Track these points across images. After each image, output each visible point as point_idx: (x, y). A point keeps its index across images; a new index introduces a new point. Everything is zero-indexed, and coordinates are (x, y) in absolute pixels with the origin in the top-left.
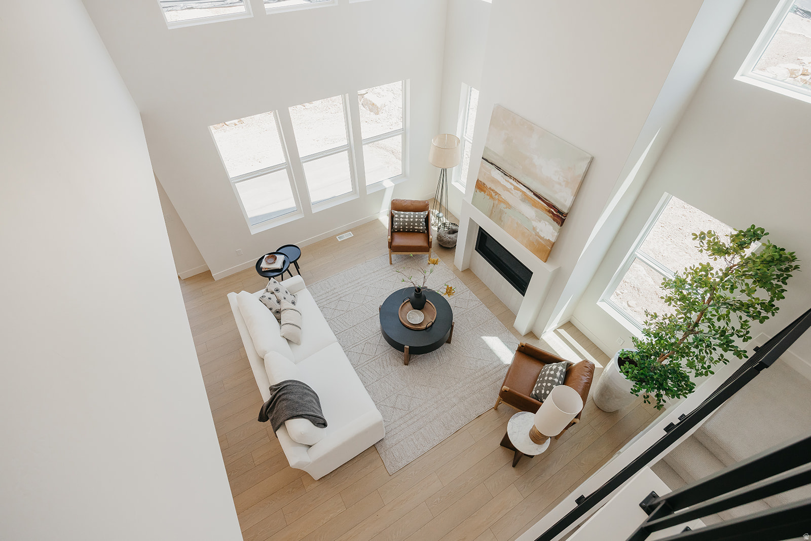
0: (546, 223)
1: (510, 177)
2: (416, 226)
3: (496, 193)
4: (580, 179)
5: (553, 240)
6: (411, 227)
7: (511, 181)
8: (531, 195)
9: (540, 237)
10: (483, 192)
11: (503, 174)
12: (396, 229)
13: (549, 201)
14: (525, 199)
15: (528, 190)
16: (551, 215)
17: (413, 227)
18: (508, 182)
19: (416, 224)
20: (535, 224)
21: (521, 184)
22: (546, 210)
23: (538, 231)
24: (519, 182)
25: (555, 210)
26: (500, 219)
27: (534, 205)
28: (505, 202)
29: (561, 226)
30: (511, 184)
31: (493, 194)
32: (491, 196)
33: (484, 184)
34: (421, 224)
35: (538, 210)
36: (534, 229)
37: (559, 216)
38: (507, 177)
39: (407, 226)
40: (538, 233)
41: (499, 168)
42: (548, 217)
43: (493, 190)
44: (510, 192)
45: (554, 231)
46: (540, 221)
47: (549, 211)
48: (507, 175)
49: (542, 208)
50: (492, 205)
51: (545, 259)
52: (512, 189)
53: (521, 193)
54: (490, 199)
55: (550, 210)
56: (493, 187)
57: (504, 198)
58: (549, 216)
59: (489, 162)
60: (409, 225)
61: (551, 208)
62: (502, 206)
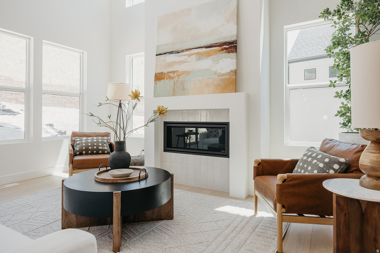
0: (224, 59)
1: (183, 51)
2: (100, 146)
3: (174, 72)
4: (236, 11)
5: (234, 68)
6: (95, 147)
7: (185, 53)
8: (204, 50)
9: (223, 75)
10: (163, 80)
11: (176, 54)
12: (78, 151)
13: (220, 43)
14: (200, 56)
15: (200, 49)
16: (225, 51)
17: (97, 148)
18: (182, 55)
19: (100, 144)
20: (214, 69)
21: (193, 49)
22: (220, 51)
23: (219, 72)
24: (191, 49)
25: (226, 45)
26: (184, 89)
27: (209, 55)
28: (184, 73)
29: (236, 52)
30: (185, 55)
31: (171, 75)
32: (170, 78)
33: (162, 73)
34: (105, 145)
35: (213, 57)
36: (215, 73)
37: (232, 46)
38: (179, 53)
39: (90, 146)
40: (220, 73)
41: (171, 53)
42: (224, 55)
43: (170, 72)
44: (186, 62)
45: (232, 60)
46: (218, 63)
47: (222, 50)
48: (180, 52)
49: (216, 52)
50: (173, 84)
51: (234, 89)
52: (187, 58)
53: (195, 56)
54: (169, 80)
55: (222, 48)
56: (170, 69)
57: (182, 71)
58: (223, 53)
59: (163, 54)
60: (93, 145)
61: (223, 46)
62: (182, 78)
